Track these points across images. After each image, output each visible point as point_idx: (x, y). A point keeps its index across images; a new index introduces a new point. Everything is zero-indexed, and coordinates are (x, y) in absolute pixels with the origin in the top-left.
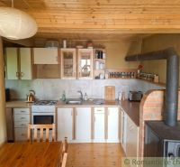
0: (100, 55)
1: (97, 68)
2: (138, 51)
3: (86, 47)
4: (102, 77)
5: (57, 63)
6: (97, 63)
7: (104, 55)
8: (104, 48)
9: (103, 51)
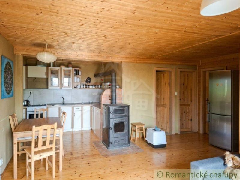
0: (77, 73)
1: (75, 81)
2: (103, 71)
3: (67, 66)
4: (79, 87)
5: (46, 77)
6: (76, 78)
7: (80, 73)
8: (80, 68)
9: (80, 70)
